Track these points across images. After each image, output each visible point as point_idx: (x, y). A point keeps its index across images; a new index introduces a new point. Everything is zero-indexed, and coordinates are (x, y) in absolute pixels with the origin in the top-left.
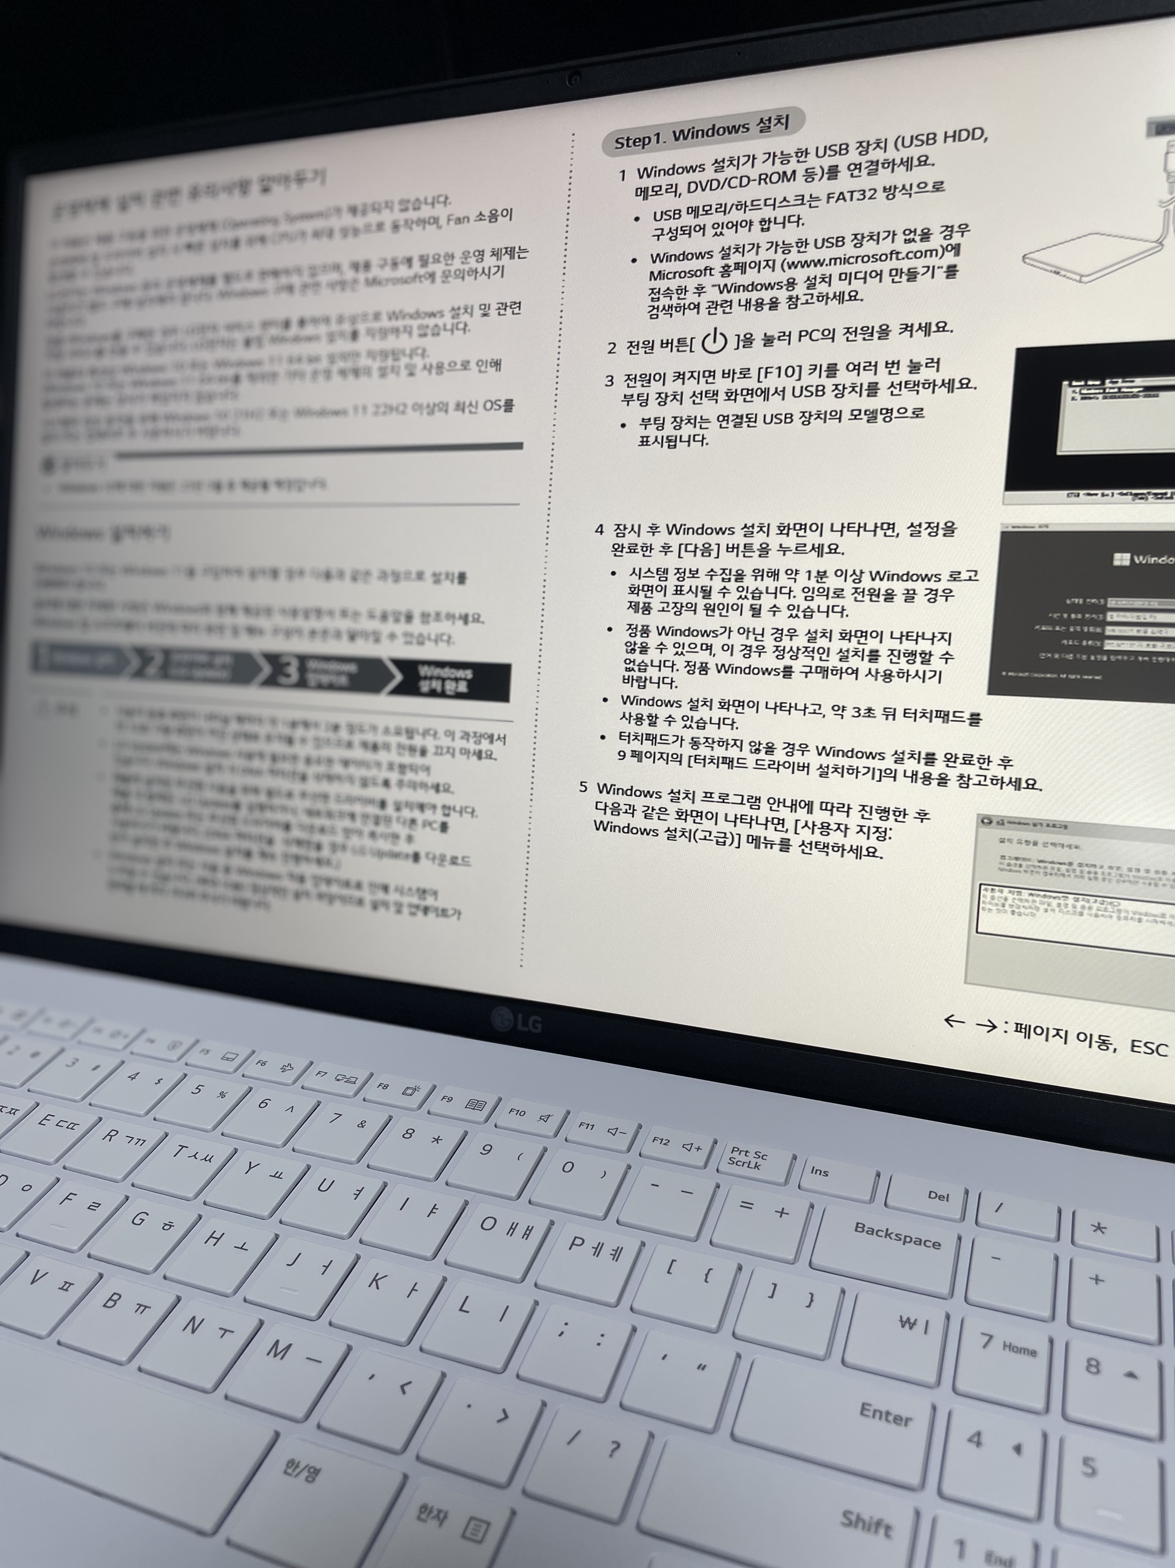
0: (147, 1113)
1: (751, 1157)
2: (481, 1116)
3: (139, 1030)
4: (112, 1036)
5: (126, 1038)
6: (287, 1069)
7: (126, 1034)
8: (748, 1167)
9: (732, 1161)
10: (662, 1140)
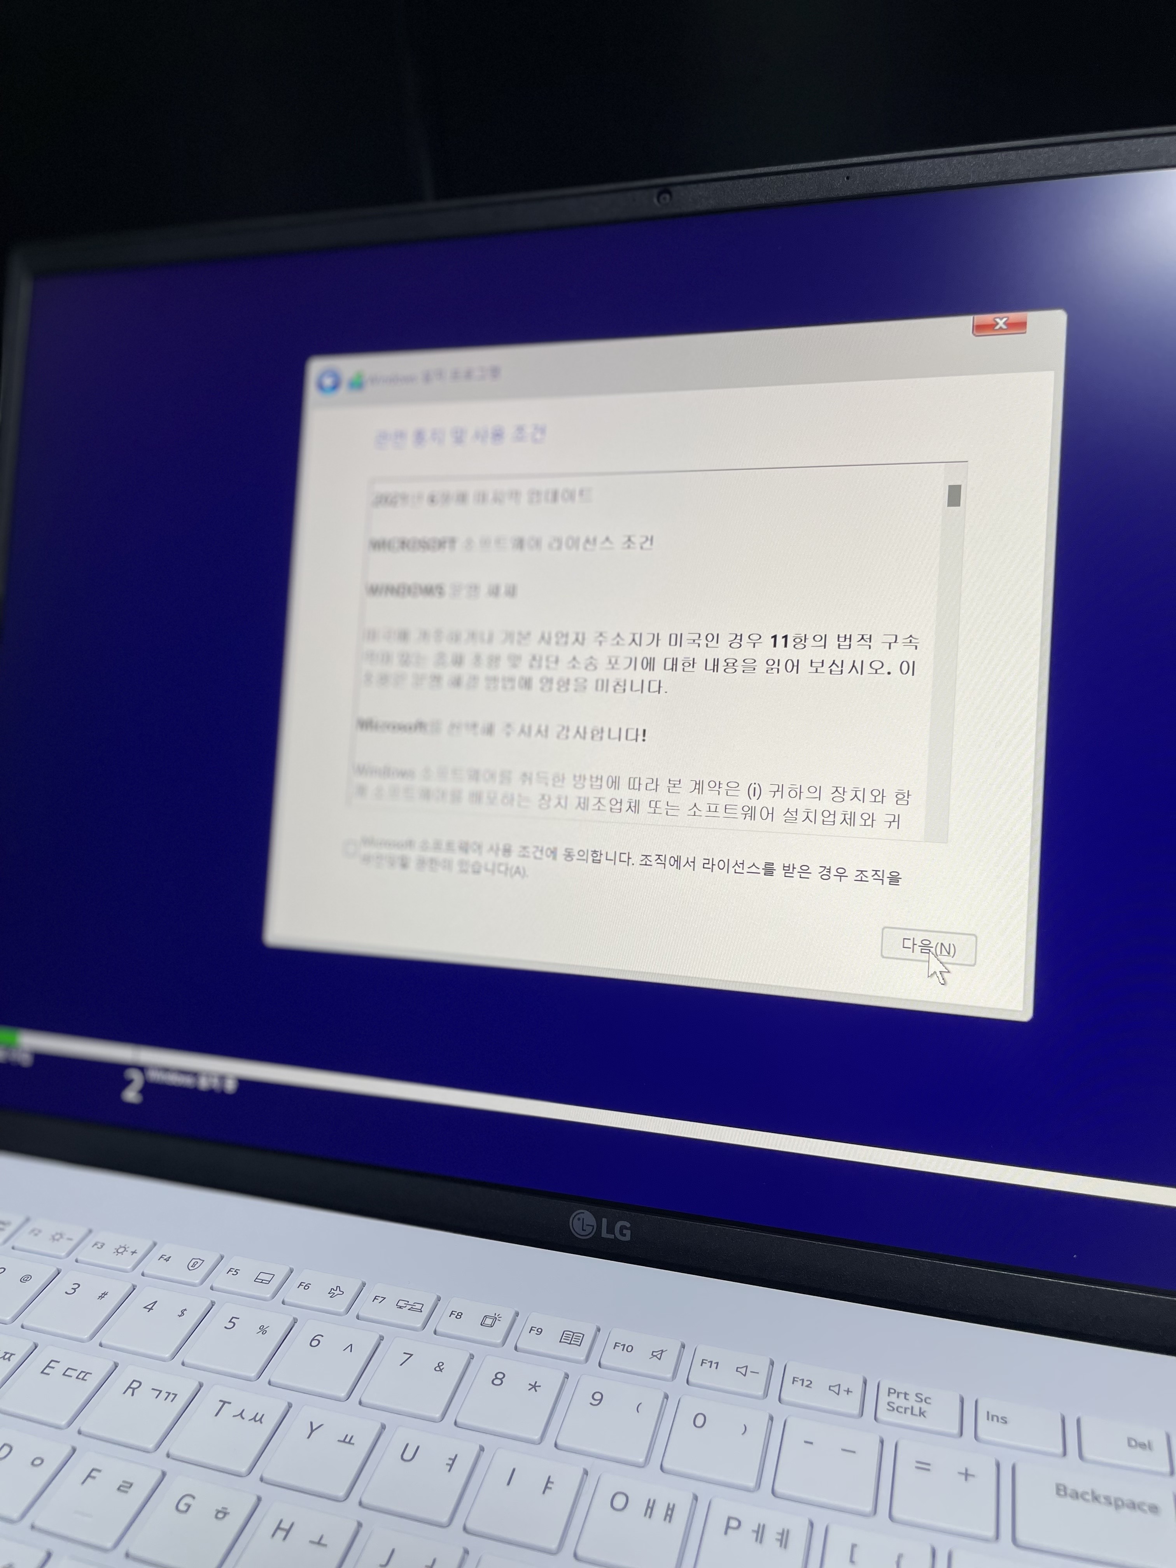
0: (173, 1357)
1: (912, 1401)
2: (579, 1353)
3: (150, 1243)
4: (117, 1252)
5: (134, 1254)
6: (337, 1293)
7: (133, 1251)
8: (912, 1413)
9: (891, 1406)
10: (803, 1380)
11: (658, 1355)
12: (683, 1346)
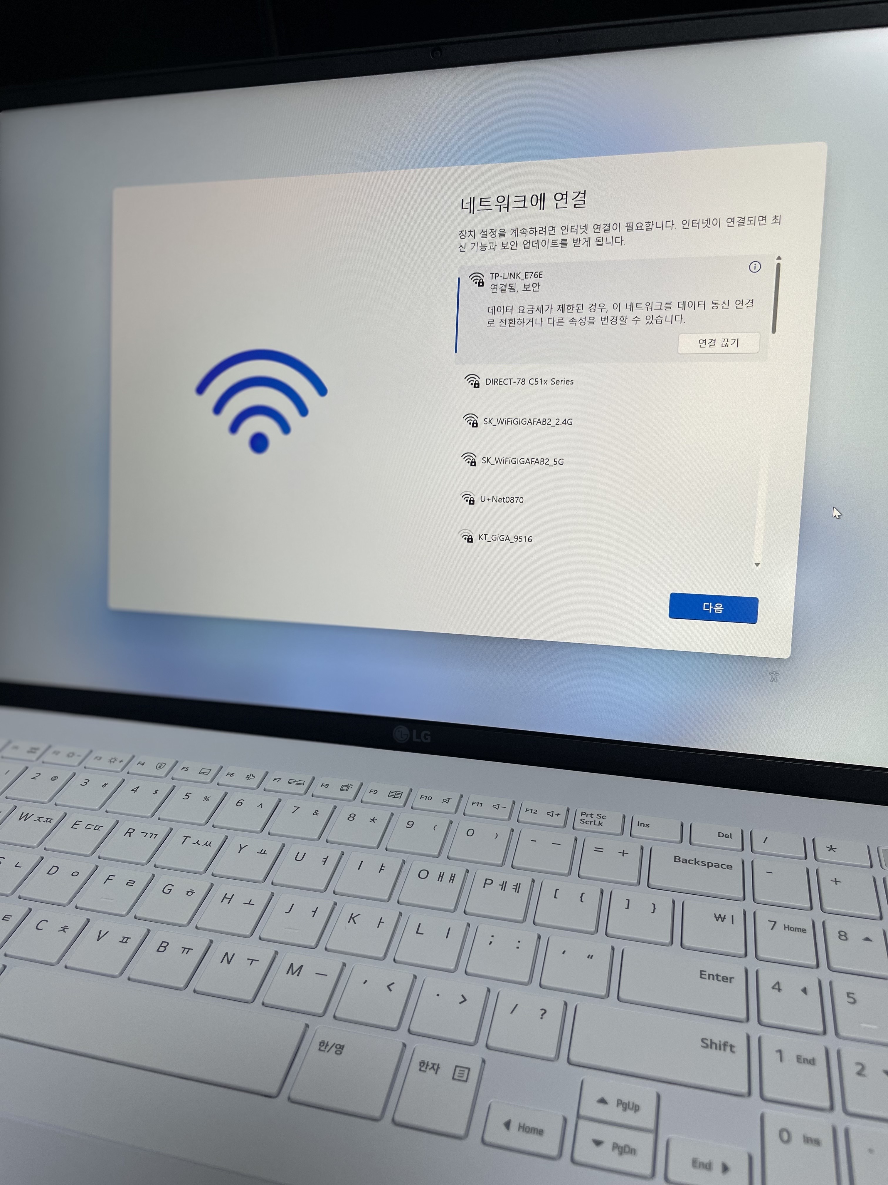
0: (153, 815)
1: (595, 818)
2: (401, 802)
3: (130, 756)
4: (111, 762)
5: (121, 763)
6: (250, 777)
7: (121, 760)
8: (594, 824)
9: (582, 821)
10: (532, 810)
11: (447, 801)
12: (462, 796)
